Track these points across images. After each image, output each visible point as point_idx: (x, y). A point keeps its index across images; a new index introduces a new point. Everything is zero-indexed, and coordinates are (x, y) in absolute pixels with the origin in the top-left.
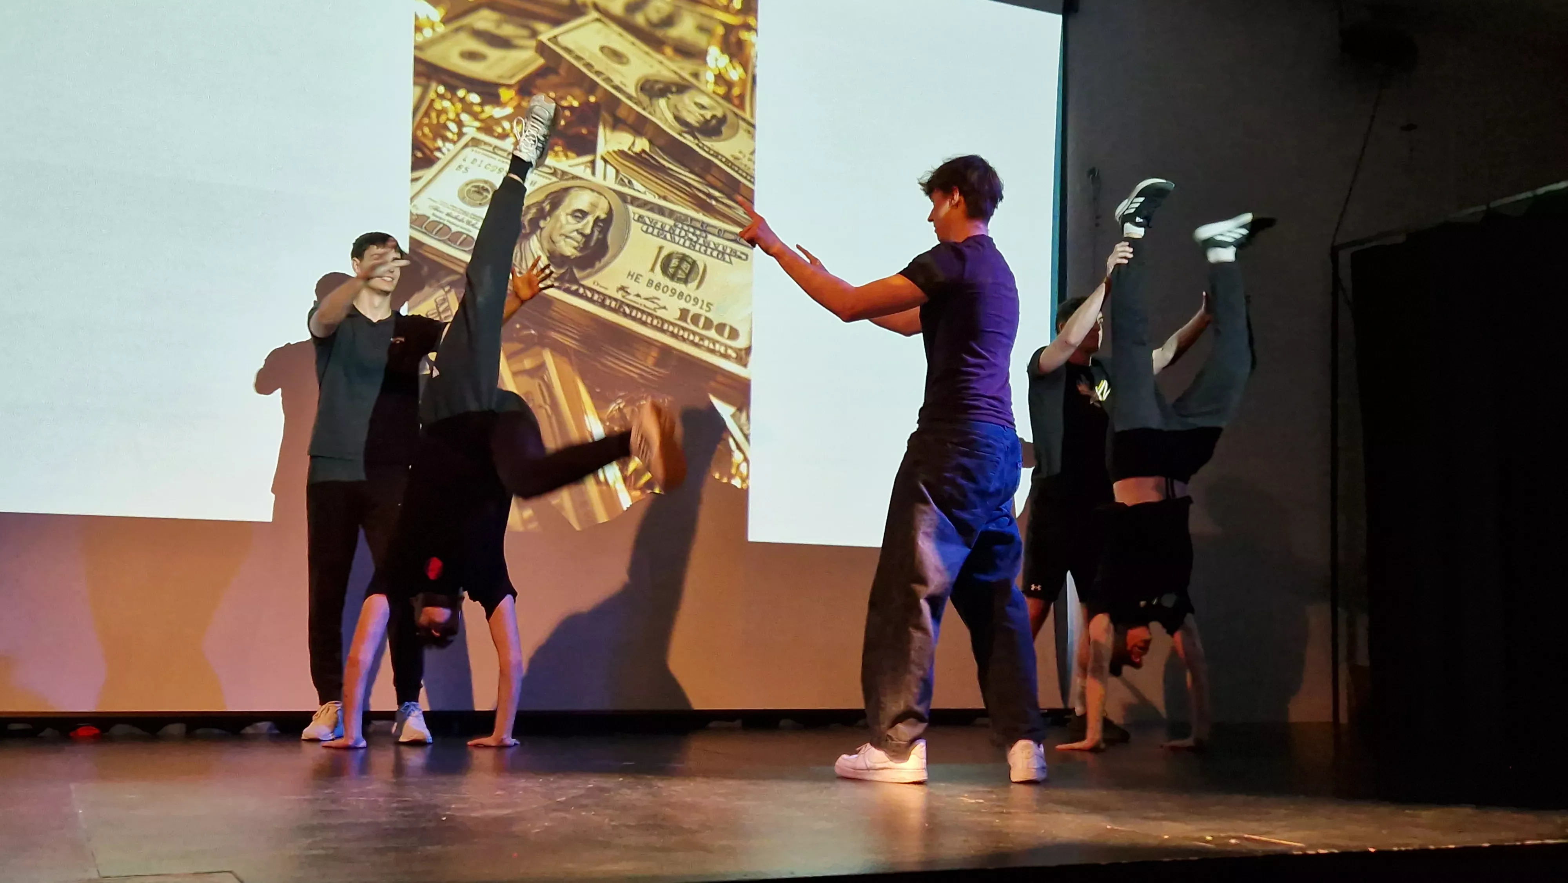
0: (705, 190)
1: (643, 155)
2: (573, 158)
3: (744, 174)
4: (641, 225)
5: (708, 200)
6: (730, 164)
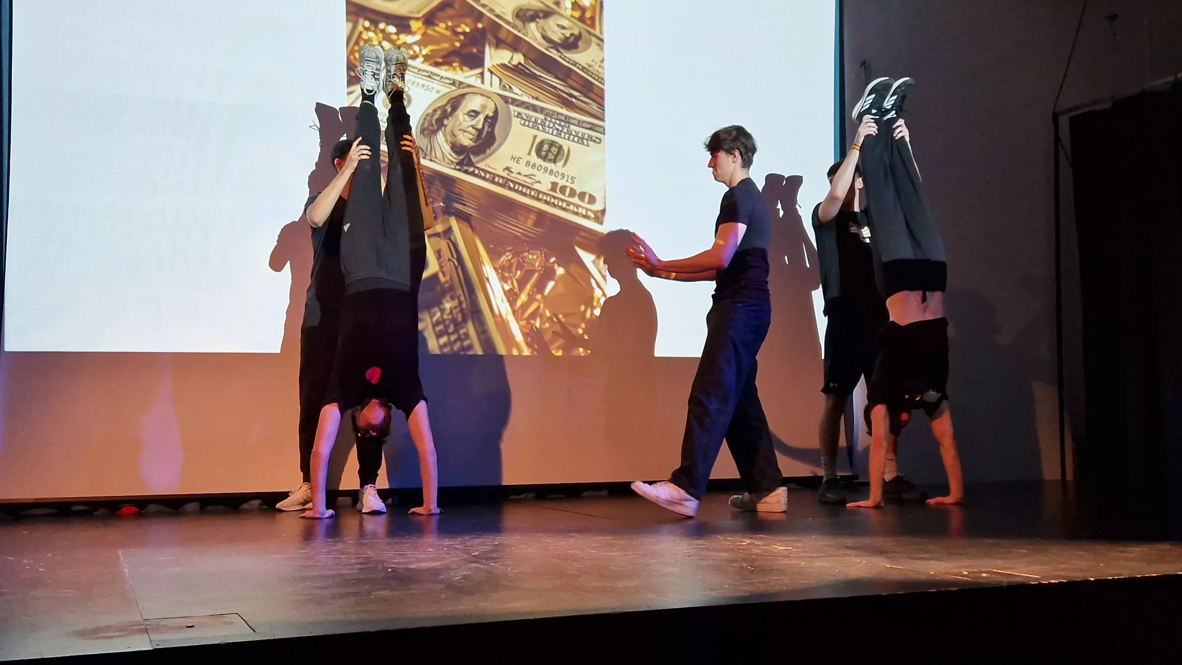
0: (568, 92)
1: (520, 67)
2: (467, 72)
3: (596, 78)
4: (519, 120)
5: (570, 99)
6: (585, 71)
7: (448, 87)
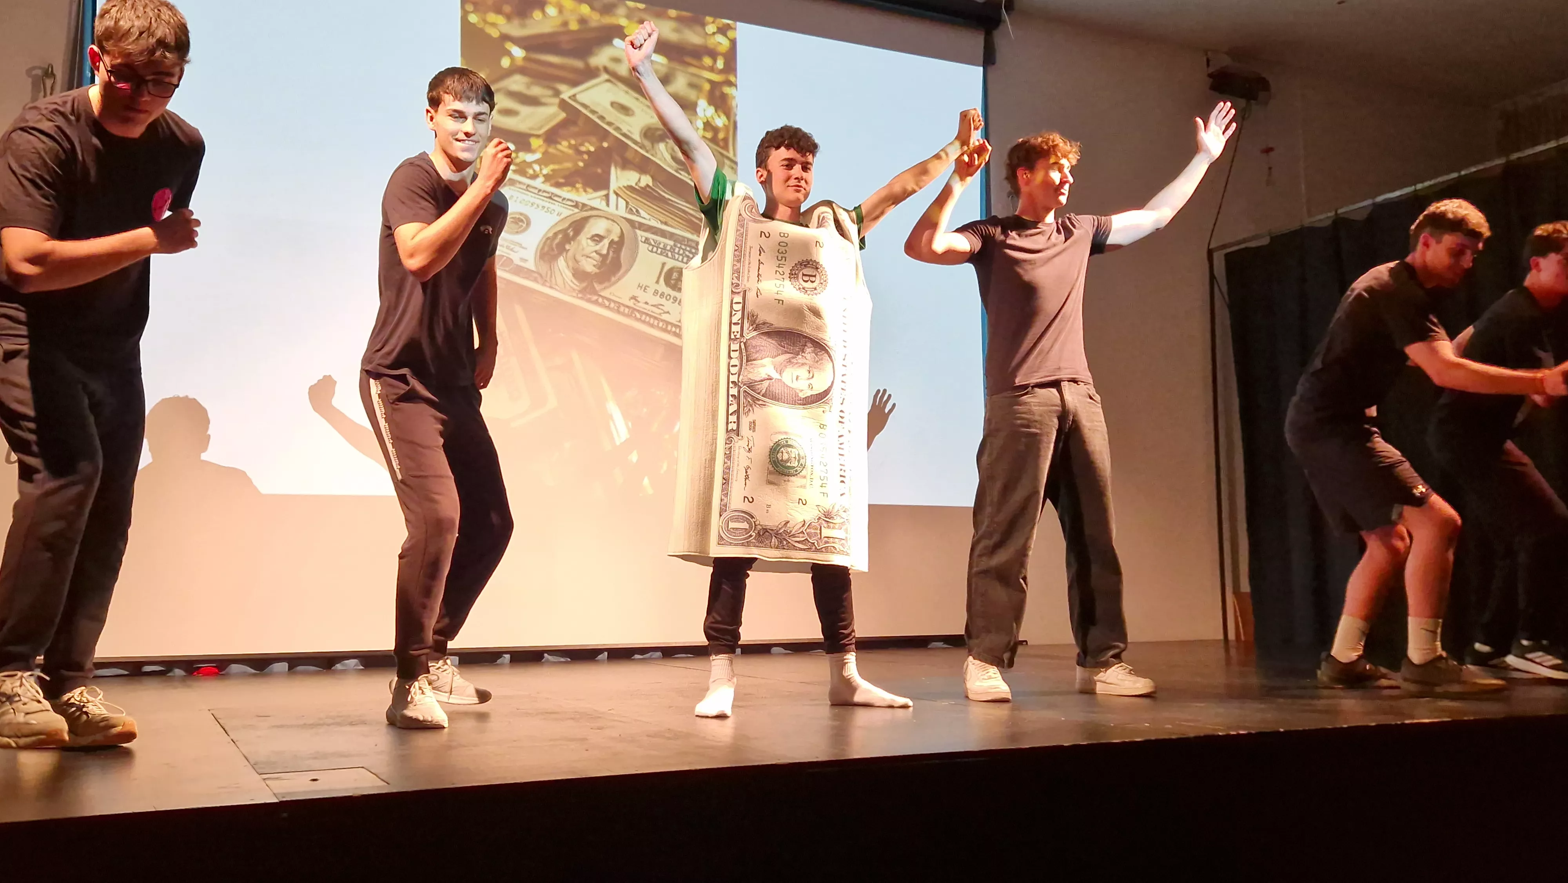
1: (648, 189)
2: (591, 193)
4: (647, 246)
7: (570, 209)
